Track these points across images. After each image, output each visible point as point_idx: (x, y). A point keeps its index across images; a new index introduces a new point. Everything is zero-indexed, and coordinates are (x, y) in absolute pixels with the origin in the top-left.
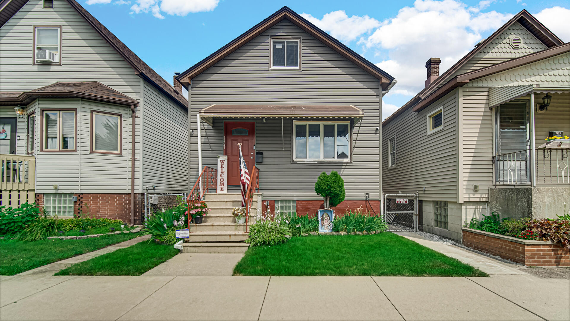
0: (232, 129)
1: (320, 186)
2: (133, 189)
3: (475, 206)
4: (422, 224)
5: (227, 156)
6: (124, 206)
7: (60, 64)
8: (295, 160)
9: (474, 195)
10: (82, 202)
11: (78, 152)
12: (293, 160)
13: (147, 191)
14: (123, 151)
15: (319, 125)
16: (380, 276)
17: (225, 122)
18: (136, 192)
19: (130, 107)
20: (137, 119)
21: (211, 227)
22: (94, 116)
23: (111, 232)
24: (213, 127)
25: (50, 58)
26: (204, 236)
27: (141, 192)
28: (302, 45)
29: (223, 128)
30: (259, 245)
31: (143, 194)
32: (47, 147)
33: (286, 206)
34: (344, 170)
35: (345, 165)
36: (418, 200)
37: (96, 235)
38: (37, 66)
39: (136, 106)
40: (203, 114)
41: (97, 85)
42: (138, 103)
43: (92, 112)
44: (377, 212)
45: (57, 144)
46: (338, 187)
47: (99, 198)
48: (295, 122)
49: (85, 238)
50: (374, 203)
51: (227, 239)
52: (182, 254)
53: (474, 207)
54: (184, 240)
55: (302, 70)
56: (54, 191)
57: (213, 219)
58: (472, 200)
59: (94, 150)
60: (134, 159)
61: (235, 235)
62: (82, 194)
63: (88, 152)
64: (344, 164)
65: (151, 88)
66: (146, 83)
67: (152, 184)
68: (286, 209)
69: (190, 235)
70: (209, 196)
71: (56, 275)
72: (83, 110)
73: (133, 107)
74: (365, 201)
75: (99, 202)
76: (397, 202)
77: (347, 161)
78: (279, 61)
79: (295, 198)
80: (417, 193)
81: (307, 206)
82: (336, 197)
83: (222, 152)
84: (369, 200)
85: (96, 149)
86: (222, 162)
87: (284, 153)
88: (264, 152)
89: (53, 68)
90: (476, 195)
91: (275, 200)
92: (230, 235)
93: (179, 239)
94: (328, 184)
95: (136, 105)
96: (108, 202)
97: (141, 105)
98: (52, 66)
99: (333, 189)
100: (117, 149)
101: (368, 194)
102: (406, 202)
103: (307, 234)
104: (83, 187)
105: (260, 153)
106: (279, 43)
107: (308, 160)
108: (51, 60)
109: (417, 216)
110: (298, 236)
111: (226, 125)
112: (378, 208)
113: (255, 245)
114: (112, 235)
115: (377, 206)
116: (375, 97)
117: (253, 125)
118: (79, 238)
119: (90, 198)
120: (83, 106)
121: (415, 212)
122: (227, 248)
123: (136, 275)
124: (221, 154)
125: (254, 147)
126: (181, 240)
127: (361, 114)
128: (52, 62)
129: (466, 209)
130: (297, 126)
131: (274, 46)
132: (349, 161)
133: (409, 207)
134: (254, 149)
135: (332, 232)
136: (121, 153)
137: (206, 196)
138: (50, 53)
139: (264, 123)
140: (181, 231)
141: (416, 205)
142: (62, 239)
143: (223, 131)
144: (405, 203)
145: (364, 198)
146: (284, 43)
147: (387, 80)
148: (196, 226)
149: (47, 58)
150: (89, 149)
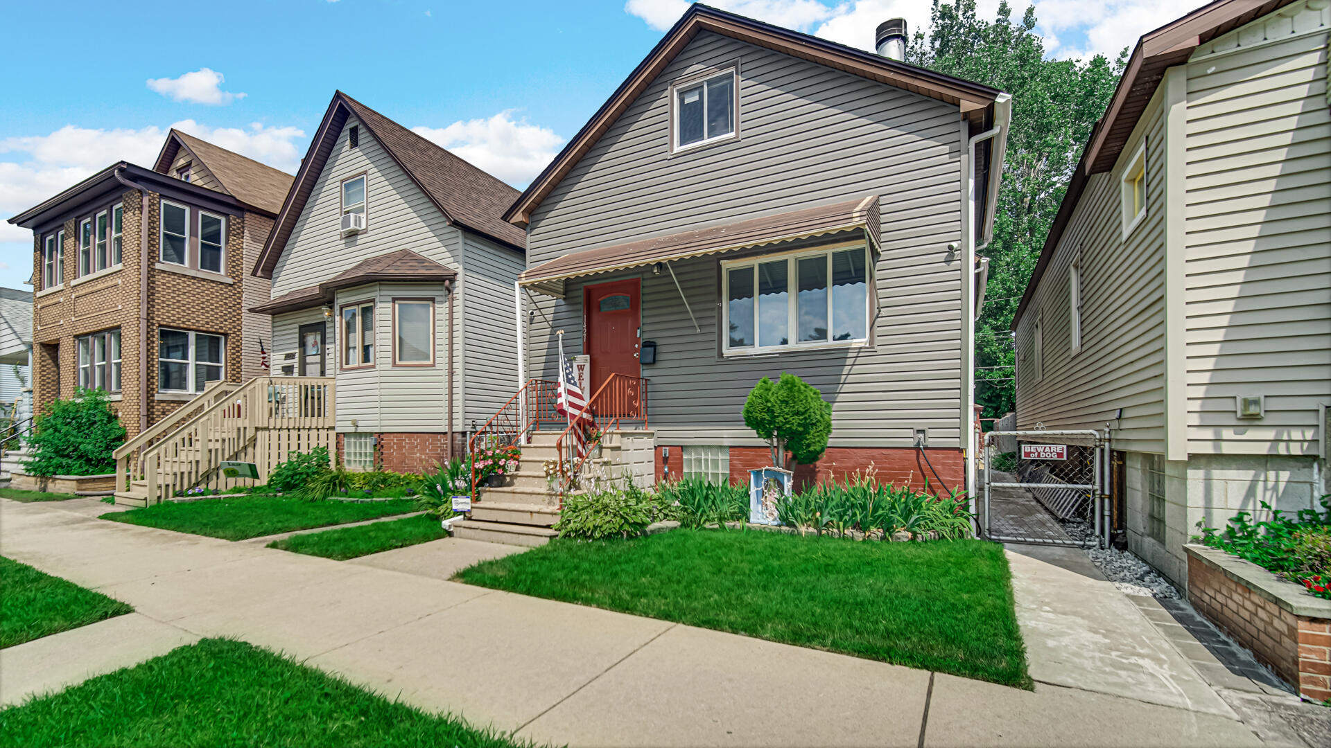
0: (600, 300)
1: (751, 413)
2: (451, 425)
3: (1252, 472)
4: (1126, 528)
5: (588, 356)
6: (439, 454)
7: (365, 231)
8: (728, 351)
9: (1243, 433)
10: (382, 446)
11: (377, 366)
12: (721, 355)
13: (475, 428)
14: (438, 360)
15: (786, 261)
16: (699, 626)
17: (585, 287)
18: (454, 430)
19: (443, 285)
20: (455, 303)
21: (512, 495)
22: (397, 306)
23: (407, 496)
24: (564, 299)
25: (356, 225)
26: (493, 511)
27: (461, 430)
28: (741, 78)
29: (581, 300)
30: (573, 535)
31: (464, 434)
32: (347, 363)
33: (706, 460)
34: (851, 369)
35: (855, 355)
36: (1112, 451)
37: (384, 499)
38: (343, 241)
39: (452, 281)
40: (524, 281)
41: (406, 255)
42: (456, 274)
43: (394, 300)
44: (955, 483)
45: (356, 356)
46: (794, 415)
47: (405, 440)
48: (727, 265)
49: (368, 502)
50: (943, 458)
51: (526, 519)
52: (452, 539)
53: (1249, 474)
54: (465, 516)
55: (740, 139)
56: (352, 430)
57: (524, 480)
58: (1227, 449)
59: (398, 362)
60: (452, 373)
61: (538, 513)
62: (382, 433)
63: (390, 367)
64: (850, 355)
65: (479, 243)
66: (469, 236)
67: (484, 416)
68: (707, 467)
69: (472, 508)
70: (539, 436)
71: (268, 546)
72: (383, 299)
73: (447, 282)
74: (914, 452)
75: (405, 447)
76: (1028, 454)
77: (863, 345)
78: (691, 130)
79: (727, 442)
80: (1107, 429)
81: (755, 460)
82: (796, 439)
83: (581, 348)
84: (926, 448)
85: (400, 360)
86: (581, 368)
87: (700, 338)
88: (659, 342)
89: (361, 239)
90: (1251, 434)
91: (682, 447)
92: (531, 512)
93: (457, 513)
94: (769, 407)
95: (452, 278)
96: (416, 447)
97: (460, 278)
98: (359, 237)
99: (781, 419)
100: (427, 358)
101: (923, 431)
102: (1060, 455)
103: (717, 526)
104: (384, 423)
105: (650, 344)
106: (690, 90)
107: (757, 349)
108: (358, 228)
109: (1107, 501)
110: (693, 528)
111: (589, 292)
112: (956, 471)
113: (567, 536)
114: (407, 501)
115: (956, 464)
116: (946, 158)
117: (636, 283)
118: (361, 502)
119: (393, 440)
120: (383, 293)
121: (1097, 486)
122: (517, 535)
123: (338, 560)
124: (578, 353)
125: (639, 331)
126: (460, 515)
127: (858, 219)
128: (358, 231)
129: (1208, 480)
130: (732, 273)
131: (682, 101)
132: (867, 345)
133: (1072, 470)
134: (638, 336)
135: (780, 526)
136: (434, 365)
137: (534, 436)
138: (356, 216)
139: (658, 277)
140: (461, 499)
141: (1099, 467)
142: (342, 502)
143: (581, 307)
144: (1055, 457)
145: (911, 443)
146: (702, 86)
147: (980, 100)
148: (490, 491)
149: (352, 226)
150: (390, 361)
